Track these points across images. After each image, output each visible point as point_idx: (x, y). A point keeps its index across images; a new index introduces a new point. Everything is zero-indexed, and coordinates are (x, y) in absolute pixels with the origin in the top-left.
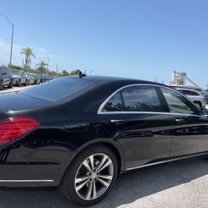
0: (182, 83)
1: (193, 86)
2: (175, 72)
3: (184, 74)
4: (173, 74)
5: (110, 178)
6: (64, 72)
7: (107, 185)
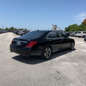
0: (56, 29)
1: (60, 30)
2: (52, 25)
3: (56, 26)
4: (52, 26)
5: (50, 53)
6: (6, 28)
7: (50, 55)
